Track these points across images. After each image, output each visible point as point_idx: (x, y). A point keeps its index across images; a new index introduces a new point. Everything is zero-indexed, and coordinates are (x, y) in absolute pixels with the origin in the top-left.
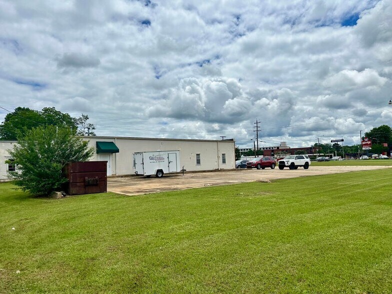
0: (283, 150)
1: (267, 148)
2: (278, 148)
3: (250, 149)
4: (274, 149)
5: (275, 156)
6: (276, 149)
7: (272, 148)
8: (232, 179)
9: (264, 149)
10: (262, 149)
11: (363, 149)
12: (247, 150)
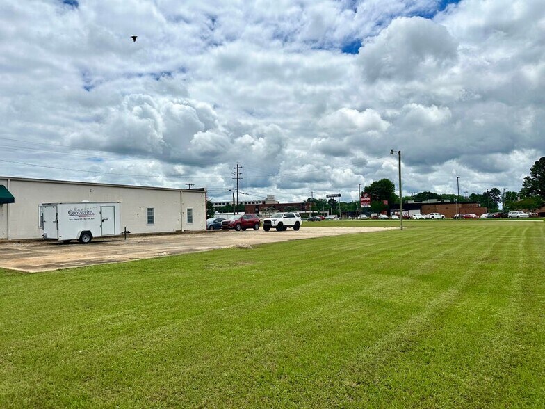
0: (269, 206)
1: (249, 203)
2: (264, 202)
3: (228, 203)
4: (259, 203)
5: (260, 213)
6: (262, 203)
7: (257, 202)
8: (200, 245)
9: (246, 203)
10: (243, 204)
11: (362, 206)
12: (224, 204)
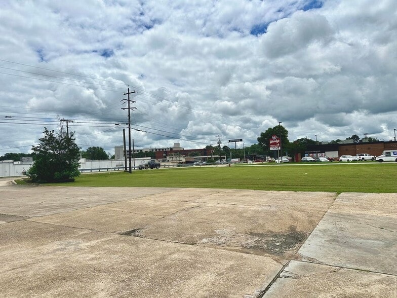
0: (176, 152)
1: (159, 150)
2: (171, 149)
3: (141, 150)
4: (167, 150)
5: (168, 158)
6: (169, 150)
7: (166, 149)
9: (156, 150)
10: (154, 151)
12: (138, 151)
